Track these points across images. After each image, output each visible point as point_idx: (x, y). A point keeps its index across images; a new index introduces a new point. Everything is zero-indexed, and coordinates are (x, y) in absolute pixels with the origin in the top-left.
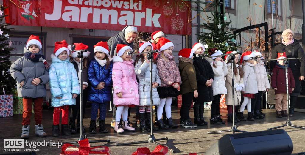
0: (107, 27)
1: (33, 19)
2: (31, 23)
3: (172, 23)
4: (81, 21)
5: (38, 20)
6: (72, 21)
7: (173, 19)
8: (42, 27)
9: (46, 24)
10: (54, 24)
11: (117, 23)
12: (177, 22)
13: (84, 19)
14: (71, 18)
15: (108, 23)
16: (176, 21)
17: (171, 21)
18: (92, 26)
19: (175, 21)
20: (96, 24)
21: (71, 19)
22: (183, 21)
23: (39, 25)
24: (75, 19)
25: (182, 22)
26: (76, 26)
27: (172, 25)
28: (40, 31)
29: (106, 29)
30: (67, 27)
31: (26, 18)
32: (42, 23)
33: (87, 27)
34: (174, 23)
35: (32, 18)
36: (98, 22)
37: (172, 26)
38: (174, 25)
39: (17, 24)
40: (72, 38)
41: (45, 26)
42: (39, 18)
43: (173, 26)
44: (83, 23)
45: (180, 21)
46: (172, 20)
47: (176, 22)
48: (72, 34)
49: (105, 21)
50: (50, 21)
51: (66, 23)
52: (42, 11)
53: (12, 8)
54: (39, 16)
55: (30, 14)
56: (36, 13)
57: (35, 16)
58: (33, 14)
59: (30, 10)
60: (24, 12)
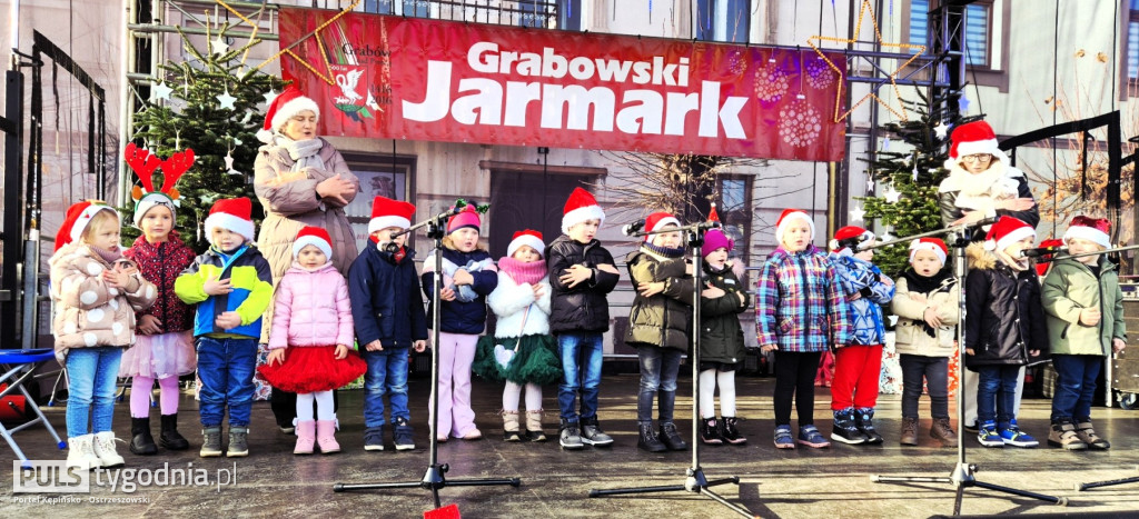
0: (582, 139)
1: (369, 118)
2: (364, 127)
3: (783, 126)
4: (506, 123)
5: (383, 119)
6: (482, 122)
7: (787, 112)
8: (394, 140)
9: (405, 131)
10: (429, 133)
11: (610, 129)
12: (800, 123)
14: (476, 114)
15: (586, 128)
16: (795, 117)
17: (779, 117)
18: (538, 138)
19: (792, 119)
20: (550, 131)
21: (478, 118)
22: (819, 116)
23: (386, 135)
24: (491, 118)
25: (814, 120)
26: (492, 137)
27: (784, 129)
28: (391, 151)
29: (581, 147)
30: (465, 141)
31: (348, 113)
32: (393, 128)
33: (526, 140)
34: (788, 123)
35: (366, 114)
36: (557, 125)
37: (781, 133)
38: (788, 131)
41: (403, 137)
42: (386, 114)
43: (785, 135)
44: (514, 129)
45: (807, 119)
46: (782, 114)
47: (795, 123)
50: (419, 125)
51: (463, 127)
52: (393, 94)
53: (307, 85)
54: (386, 110)
55: (362, 103)
56: (378, 100)
57: (376, 107)
58: (368, 103)
59: (359, 89)
60: (342, 95)
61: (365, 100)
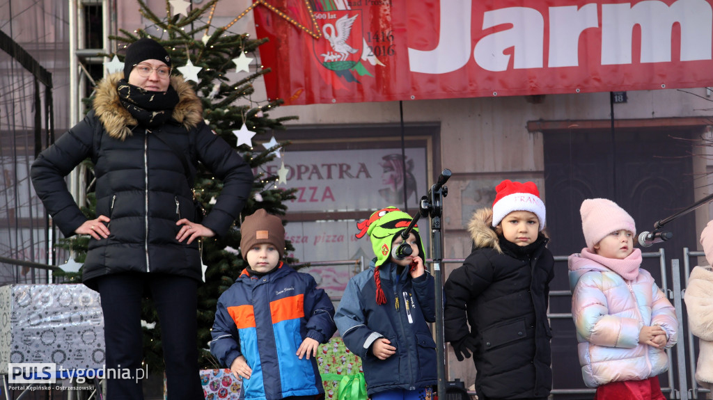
0: (663, 76)
1: (366, 76)
2: (361, 90)
4: (550, 65)
5: (384, 76)
6: (517, 66)
8: (401, 102)
9: (414, 89)
10: (444, 89)
13: (565, 56)
14: (509, 56)
15: (669, 59)
18: (599, 80)
20: (615, 69)
21: (511, 62)
23: (389, 96)
24: (529, 59)
26: (533, 85)
28: (398, 119)
29: (663, 86)
30: (495, 94)
31: (339, 74)
32: (398, 87)
33: (578, 86)
35: (362, 71)
36: (626, 59)
39: (310, 100)
40: (540, 135)
41: (413, 97)
42: (387, 69)
44: (563, 72)
48: (541, 120)
49: (657, 52)
50: (432, 78)
51: (491, 76)
52: (397, 42)
53: (287, 42)
54: (387, 63)
55: (355, 59)
56: (376, 52)
57: (374, 61)
58: (364, 57)
59: (351, 41)
60: (331, 50)
61: (360, 53)
